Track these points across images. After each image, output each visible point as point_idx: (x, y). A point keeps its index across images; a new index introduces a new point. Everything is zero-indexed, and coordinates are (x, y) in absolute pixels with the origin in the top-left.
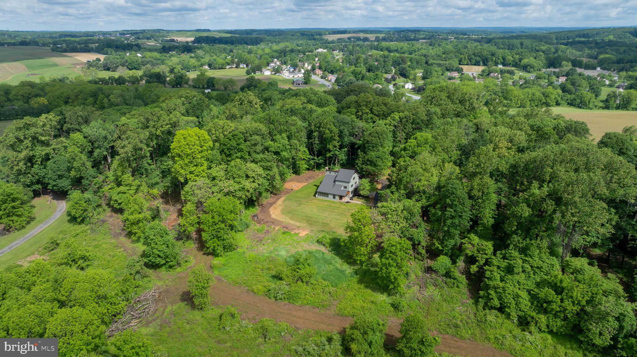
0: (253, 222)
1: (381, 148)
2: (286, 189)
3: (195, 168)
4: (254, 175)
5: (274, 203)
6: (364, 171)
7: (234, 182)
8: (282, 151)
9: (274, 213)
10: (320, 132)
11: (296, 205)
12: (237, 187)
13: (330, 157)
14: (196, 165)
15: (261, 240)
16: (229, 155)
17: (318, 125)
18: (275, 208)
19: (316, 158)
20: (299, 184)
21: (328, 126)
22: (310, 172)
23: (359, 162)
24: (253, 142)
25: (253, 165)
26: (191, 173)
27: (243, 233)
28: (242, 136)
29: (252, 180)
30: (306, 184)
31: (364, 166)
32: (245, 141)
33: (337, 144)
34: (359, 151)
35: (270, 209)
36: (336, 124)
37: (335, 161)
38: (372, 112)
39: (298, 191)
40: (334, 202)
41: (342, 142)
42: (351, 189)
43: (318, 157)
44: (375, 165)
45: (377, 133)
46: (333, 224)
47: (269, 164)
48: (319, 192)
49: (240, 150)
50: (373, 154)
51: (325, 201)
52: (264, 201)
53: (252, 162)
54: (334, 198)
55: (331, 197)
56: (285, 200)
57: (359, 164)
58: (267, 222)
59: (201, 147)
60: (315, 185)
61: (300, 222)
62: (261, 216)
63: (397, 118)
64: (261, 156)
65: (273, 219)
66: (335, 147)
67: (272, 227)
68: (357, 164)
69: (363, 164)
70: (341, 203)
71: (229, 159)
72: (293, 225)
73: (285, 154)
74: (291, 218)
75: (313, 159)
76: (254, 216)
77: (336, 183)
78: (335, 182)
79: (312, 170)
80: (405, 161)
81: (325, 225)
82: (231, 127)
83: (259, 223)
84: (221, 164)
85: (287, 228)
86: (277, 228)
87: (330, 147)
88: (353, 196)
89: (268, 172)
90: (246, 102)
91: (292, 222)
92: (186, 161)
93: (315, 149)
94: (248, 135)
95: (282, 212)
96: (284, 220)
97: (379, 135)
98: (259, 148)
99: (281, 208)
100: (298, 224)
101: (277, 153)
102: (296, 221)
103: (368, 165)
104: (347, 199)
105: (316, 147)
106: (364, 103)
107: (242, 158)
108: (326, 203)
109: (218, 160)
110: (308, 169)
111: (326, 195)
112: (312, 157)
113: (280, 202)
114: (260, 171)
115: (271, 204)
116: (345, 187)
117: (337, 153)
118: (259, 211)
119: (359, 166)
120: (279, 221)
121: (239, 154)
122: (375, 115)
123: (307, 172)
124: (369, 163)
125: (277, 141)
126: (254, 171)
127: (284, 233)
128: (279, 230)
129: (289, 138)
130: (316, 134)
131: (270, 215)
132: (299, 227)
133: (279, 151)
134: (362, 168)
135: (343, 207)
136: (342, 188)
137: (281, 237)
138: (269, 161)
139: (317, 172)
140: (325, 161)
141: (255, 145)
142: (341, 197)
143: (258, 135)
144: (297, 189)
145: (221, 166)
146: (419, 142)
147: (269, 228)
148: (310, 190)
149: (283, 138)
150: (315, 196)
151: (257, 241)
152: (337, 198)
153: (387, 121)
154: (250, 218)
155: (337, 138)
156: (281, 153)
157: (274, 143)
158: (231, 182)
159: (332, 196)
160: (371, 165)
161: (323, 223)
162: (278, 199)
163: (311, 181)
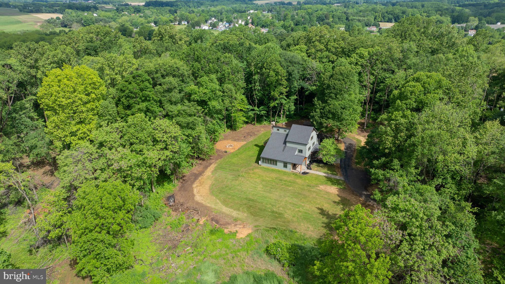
0: (167, 209)
1: (346, 96)
2: (218, 151)
3: (78, 126)
4: (165, 139)
5: (201, 173)
6: (323, 127)
7: (132, 151)
8: (209, 99)
9: (198, 192)
10: (262, 75)
11: (230, 177)
12: (134, 159)
13: (274, 107)
14: (81, 122)
15: (175, 247)
16: (129, 107)
17: (260, 65)
18: (201, 184)
19: (256, 108)
20: (235, 143)
21: (273, 67)
22: (250, 126)
23: (316, 114)
24: (165, 87)
25: (165, 123)
26: (73, 134)
27: (148, 231)
28: (148, 78)
29: (162, 145)
30: (245, 143)
31: (323, 120)
32: (154, 85)
33: (284, 90)
34: (316, 99)
35: (194, 186)
36: (283, 63)
37: (280, 111)
38: (328, 50)
39: (235, 154)
40: (285, 173)
41: (290, 88)
42: (308, 153)
43: (258, 107)
44: (340, 119)
45: (341, 74)
46: (288, 215)
47: (191, 119)
48: (263, 158)
49: (146, 99)
50: (337, 103)
51: (273, 171)
52: (186, 171)
53: (165, 116)
54: (285, 166)
55: (280, 166)
56: (216, 170)
57: (317, 118)
58: (188, 209)
59: (88, 95)
60: (256, 145)
61: (239, 210)
62: (180, 198)
64: (179, 107)
65: (198, 203)
66: (282, 93)
67: (195, 219)
68: (313, 117)
69: (322, 117)
70: (295, 174)
71: (128, 112)
72: (227, 216)
73: (214, 104)
74: (225, 202)
75: (253, 110)
76: (168, 198)
77: (288, 145)
78: (285, 143)
79: (251, 123)
80: (404, 116)
81: (277, 215)
82: (133, 64)
83: (176, 210)
84: (116, 121)
85: (217, 222)
86: (202, 221)
87: (276, 94)
88: (311, 162)
89: (189, 131)
91: (225, 210)
92: (62, 116)
93: (255, 97)
94: (159, 75)
95: (212, 191)
96: (213, 206)
97: (345, 76)
98: (176, 96)
99: (209, 182)
100: (235, 214)
101: (202, 103)
102: (231, 207)
103: (329, 118)
104: (302, 168)
105: (257, 95)
106: (318, 38)
107: (147, 111)
108: (274, 175)
109: (110, 115)
110: (247, 123)
111: (274, 162)
112: (251, 107)
113: (208, 172)
114: (175, 130)
115: (196, 176)
116: (301, 151)
117: (284, 102)
118: (177, 188)
119: (316, 120)
120: (206, 208)
121: (143, 105)
122: (332, 52)
123: (245, 126)
124: (331, 116)
125: (202, 86)
126: (166, 132)
127: (212, 232)
128: (205, 225)
129: (221, 81)
130: (256, 77)
131: (193, 195)
132: (236, 220)
133: (206, 99)
134: (321, 124)
135: (299, 181)
136: (297, 153)
137: (207, 241)
138: (190, 115)
139: (257, 125)
140: (268, 112)
141: (169, 90)
142: (294, 166)
143: (174, 76)
144: (232, 151)
145: (116, 125)
146: (427, 85)
147: (190, 220)
148: (251, 153)
149: (212, 80)
150: (257, 162)
151: (169, 249)
152: (290, 166)
153: (353, 60)
154: (162, 203)
155: (285, 83)
156: (209, 103)
157: (199, 88)
158: (127, 151)
159: (282, 165)
160: (333, 118)
161: (273, 212)
162: (206, 167)
163: (251, 139)
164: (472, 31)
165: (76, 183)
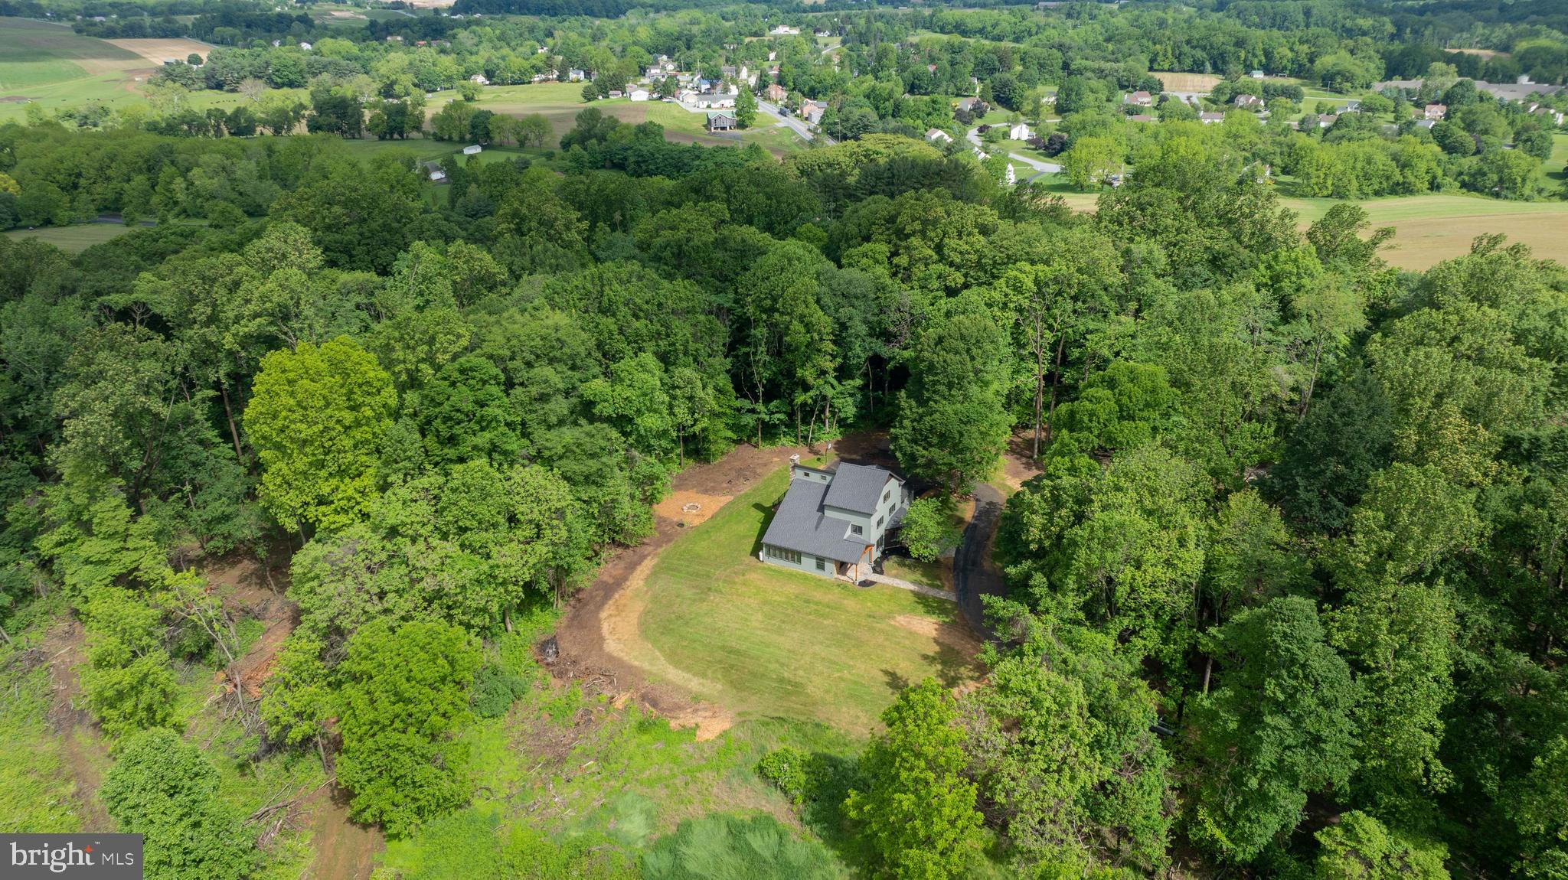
0: (539, 672)
1: (974, 390)
2: (662, 520)
3: (334, 482)
4: (536, 516)
5: (619, 583)
6: (917, 466)
7: (463, 546)
8: (639, 412)
9: (613, 631)
10: (772, 326)
11: (689, 593)
12: (469, 568)
13: (804, 404)
14: (342, 473)
15: (561, 760)
16: (452, 440)
17: (769, 302)
18: (620, 610)
19: (760, 407)
20: (706, 499)
21: (801, 309)
22: (746, 450)
23: (902, 431)
24: (534, 390)
25: (533, 476)
26: (322, 501)
27: (500, 723)
28: (495, 371)
29: (527, 531)
30: (729, 498)
31: (919, 450)
32: (509, 385)
33: (829, 365)
34: (903, 393)
35: (603, 615)
36: (826, 300)
37: (823, 411)
38: (942, 258)
39: (703, 531)
40: (819, 583)
41: (845, 357)
42: (875, 533)
43: (766, 402)
44: (958, 449)
45: (963, 337)
46: (815, 688)
47: (593, 465)
48: (769, 547)
49: (488, 424)
50: (949, 409)
51: (791, 576)
52: (585, 576)
53: (532, 460)
54: (821, 566)
55: (808, 565)
56: (655, 574)
57: (903, 442)
58: (588, 671)
59: (353, 408)
60: (758, 506)
61: (704, 675)
62: (570, 647)
63: (1029, 283)
64: (568, 435)
65: (611, 658)
66: (823, 373)
67: (606, 695)
68: (895, 438)
69: (915, 441)
70: (842, 586)
71: (451, 452)
72: (677, 688)
73: (650, 422)
74: (674, 657)
75: (753, 411)
76: (543, 647)
77: (828, 513)
78: (822, 508)
79: (749, 441)
80: (1073, 470)
81: (790, 688)
82: (459, 336)
83: (561, 675)
84: (422, 471)
85: (655, 704)
86: (622, 699)
87: (807, 373)
88: (885, 555)
89: (592, 491)
90: (534, 224)
91: (675, 675)
92: (301, 463)
93: (756, 377)
94: (518, 363)
95: (644, 630)
96: (646, 666)
97: (971, 344)
98: (560, 406)
99: (639, 606)
100: (695, 684)
101: (622, 422)
102: (688, 669)
103: (931, 445)
104: (862, 570)
105: (762, 374)
106: (917, 226)
107: (492, 450)
108: (792, 589)
109: (409, 458)
110: (739, 442)
111: (794, 555)
112: (746, 404)
113: (637, 580)
114: (559, 493)
115: (608, 590)
116: (858, 530)
117: (829, 392)
118: (564, 622)
119: (901, 449)
120: (630, 669)
121: (484, 439)
122: (951, 264)
123: (733, 449)
124: (935, 440)
125: (622, 380)
126: (539, 501)
127: (643, 727)
128: (626, 709)
129: (666, 359)
130: (760, 332)
131: (602, 639)
132: (697, 699)
133: (630, 413)
134: (913, 457)
135: (851, 604)
136: (849, 532)
137: (632, 746)
138: (593, 456)
139: (766, 448)
140: (791, 415)
141: (543, 398)
142: (842, 567)
143: (551, 361)
144: (697, 522)
145: (424, 482)
147: (593, 700)
148: (741, 529)
149: (643, 367)
150: (755, 553)
151: (547, 764)
152: (830, 567)
153: (997, 295)
154: (528, 656)
155: (828, 346)
156: (638, 421)
157: (613, 384)
158: (451, 547)
159: (814, 562)
160: (941, 446)
161: (782, 680)
162: (632, 567)
163: (746, 488)
164: (1435, 108)
165: (345, 623)
